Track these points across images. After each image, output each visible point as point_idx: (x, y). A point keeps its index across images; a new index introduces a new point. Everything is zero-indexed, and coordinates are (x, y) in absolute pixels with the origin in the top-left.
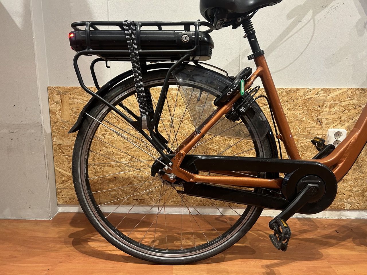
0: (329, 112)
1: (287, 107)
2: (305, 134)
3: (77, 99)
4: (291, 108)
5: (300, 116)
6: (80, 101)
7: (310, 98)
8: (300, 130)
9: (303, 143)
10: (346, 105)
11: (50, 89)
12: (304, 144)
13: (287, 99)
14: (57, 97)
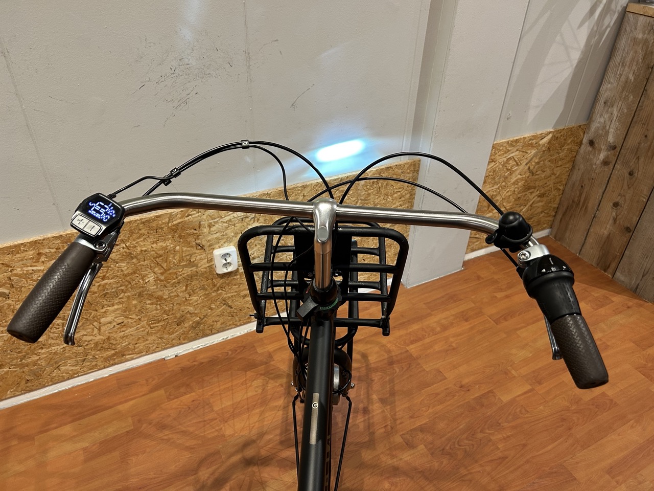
0: (209, 233)
1: (149, 241)
2: (185, 263)
4: (156, 240)
5: (172, 246)
7: (179, 223)
8: (175, 262)
9: (184, 274)
10: (230, 220)
12: (186, 274)
13: (147, 231)
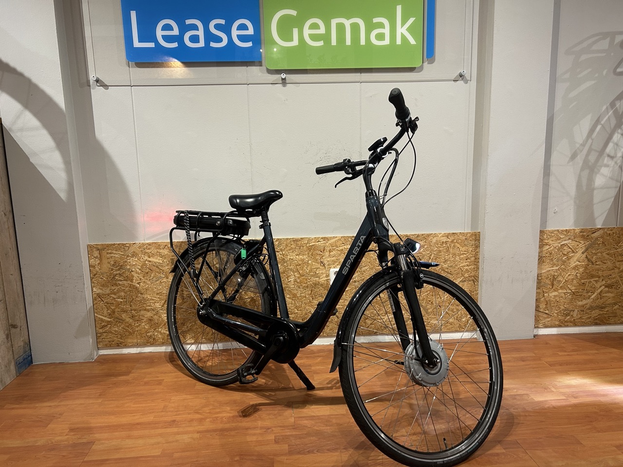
0: (329, 256)
1: (295, 253)
2: (312, 274)
3: (114, 254)
4: (299, 253)
5: (307, 259)
6: (117, 256)
7: (313, 245)
8: (307, 271)
11: (89, 246)
12: (312, 282)
14: (96, 254)
